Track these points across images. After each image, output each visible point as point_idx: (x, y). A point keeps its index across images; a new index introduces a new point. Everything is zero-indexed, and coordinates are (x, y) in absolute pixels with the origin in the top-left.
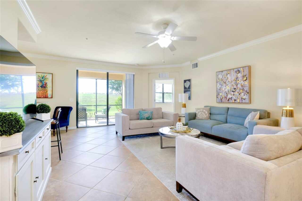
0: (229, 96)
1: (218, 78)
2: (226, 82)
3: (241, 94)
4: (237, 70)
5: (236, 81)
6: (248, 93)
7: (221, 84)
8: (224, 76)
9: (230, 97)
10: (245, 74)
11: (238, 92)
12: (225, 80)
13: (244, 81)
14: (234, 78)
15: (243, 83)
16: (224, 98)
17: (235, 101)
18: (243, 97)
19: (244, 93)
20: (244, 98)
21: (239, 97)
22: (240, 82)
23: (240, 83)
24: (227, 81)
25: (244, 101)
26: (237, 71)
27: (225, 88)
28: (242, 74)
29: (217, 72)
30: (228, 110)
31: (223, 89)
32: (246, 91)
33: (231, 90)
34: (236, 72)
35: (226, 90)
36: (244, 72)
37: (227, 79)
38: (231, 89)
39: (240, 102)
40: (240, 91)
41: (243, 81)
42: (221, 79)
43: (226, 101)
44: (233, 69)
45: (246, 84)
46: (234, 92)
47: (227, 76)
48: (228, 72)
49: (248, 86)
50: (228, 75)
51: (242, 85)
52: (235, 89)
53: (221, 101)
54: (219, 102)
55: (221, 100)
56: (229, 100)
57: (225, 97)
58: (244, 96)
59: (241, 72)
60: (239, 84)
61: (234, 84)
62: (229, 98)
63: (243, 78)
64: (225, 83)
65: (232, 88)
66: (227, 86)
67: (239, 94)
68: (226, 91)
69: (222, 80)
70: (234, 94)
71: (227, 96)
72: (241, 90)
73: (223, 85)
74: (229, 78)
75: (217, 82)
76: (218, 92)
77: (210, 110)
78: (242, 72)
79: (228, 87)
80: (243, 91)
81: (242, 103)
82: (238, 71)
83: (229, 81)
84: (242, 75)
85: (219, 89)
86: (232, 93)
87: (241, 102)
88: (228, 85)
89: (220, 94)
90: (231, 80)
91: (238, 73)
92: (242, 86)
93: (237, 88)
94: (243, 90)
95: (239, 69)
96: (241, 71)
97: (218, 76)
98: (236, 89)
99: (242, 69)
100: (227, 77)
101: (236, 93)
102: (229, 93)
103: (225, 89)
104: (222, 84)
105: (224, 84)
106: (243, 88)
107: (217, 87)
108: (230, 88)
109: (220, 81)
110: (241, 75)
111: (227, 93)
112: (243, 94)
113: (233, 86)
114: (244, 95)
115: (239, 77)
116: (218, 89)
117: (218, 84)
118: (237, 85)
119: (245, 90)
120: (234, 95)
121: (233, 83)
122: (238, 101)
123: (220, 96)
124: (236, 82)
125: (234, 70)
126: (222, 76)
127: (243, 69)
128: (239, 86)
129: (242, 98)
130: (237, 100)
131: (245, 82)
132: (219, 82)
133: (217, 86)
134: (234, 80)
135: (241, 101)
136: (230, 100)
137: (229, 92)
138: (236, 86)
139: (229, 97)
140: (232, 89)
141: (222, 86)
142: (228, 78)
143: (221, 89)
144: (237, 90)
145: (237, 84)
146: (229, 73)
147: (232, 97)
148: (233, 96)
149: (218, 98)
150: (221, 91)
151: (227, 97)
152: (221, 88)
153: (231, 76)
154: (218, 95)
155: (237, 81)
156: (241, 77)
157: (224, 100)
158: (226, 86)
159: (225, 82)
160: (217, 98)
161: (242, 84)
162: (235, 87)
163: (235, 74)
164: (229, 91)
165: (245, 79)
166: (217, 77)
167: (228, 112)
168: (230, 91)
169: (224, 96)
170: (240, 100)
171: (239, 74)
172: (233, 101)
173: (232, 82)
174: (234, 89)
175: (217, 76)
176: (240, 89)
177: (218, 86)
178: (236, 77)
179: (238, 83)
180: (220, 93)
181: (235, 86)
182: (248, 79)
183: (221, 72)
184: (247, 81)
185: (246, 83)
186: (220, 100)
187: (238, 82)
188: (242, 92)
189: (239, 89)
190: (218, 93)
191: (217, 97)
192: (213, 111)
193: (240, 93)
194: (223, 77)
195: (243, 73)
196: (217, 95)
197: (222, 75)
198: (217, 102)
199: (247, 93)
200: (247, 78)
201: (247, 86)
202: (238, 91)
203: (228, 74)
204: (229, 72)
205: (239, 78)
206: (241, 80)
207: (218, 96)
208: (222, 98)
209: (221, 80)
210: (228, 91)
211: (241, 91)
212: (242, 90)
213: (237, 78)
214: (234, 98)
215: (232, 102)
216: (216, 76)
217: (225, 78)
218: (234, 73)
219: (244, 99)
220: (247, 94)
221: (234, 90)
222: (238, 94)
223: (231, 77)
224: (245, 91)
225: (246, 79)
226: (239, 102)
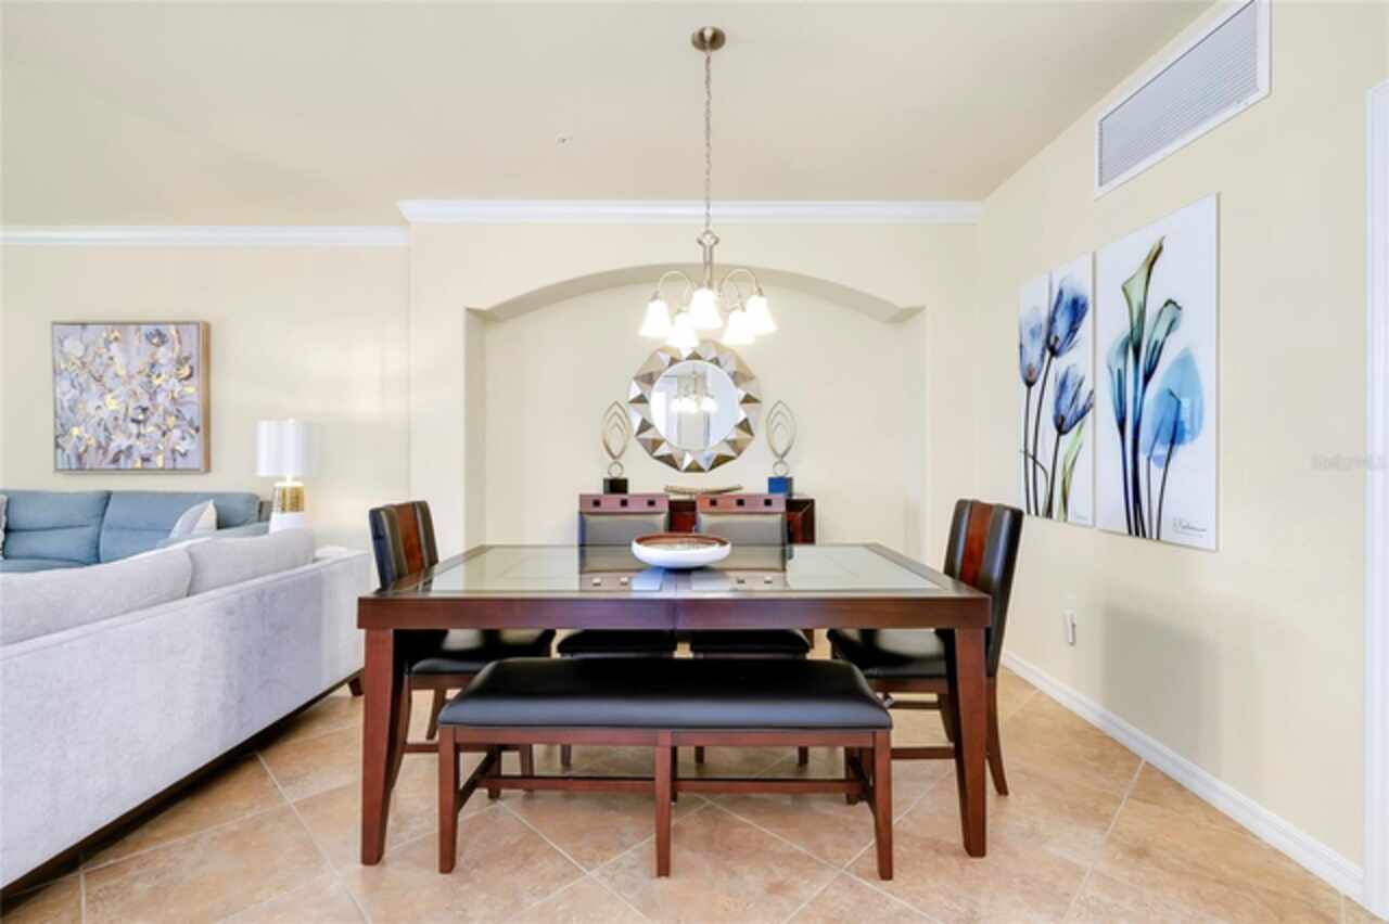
0: (119, 441)
1: (61, 352)
2: (101, 376)
3: (169, 434)
4: (151, 328)
5: (149, 376)
6: (197, 430)
7: (76, 383)
8: (91, 350)
9: (123, 447)
10: (185, 354)
11: (158, 426)
12: (96, 368)
13: (186, 383)
14: (140, 362)
15: (178, 388)
16: (92, 451)
17: (146, 465)
18: (178, 447)
19: (183, 432)
20: (182, 451)
21: (161, 447)
22: (167, 381)
23: (164, 386)
24: (110, 373)
25: (180, 463)
26: (154, 336)
27: (100, 403)
28: (173, 350)
29: (54, 323)
30: (107, 504)
31: (91, 407)
32: (191, 424)
33: (126, 415)
34: (149, 337)
35: (104, 414)
36: (180, 342)
37: (108, 366)
38: (127, 409)
39: (167, 467)
40: (164, 419)
41: (176, 381)
42: (80, 358)
43: (106, 464)
44: (138, 324)
45: (191, 395)
46: (142, 425)
47: (109, 350)
48: (113, 331)
49: (196, 400)
50: (114, 346)
51: (176, 395)
52: (144, 410)
53: (80, 466)
54: (70, 469)
55: (79, 458)
56: (116, 460)
57: (99, 446)
58: (181, 442)
59: (169, 344)
60: (164, 390)
61: (139, 390)
62: (120, 452)
63: (178, 369)
64: (99, 380)
65: (132, 405)
66: (108, 397)
67: (164, 434)
68: (102, 419)
69: (84, 364)
70: (143, 431)
71: (109, 439)
72: (170, 414)
73: (89, 389)
74: (119, 360)
75: (56, 372)
76: (63, 421)
77: (7, 512)
78: (173, 343)
79: (113, 398)
80: (180, 423)
81: (174, 470)
82: (159, 334)
83: (117, 375)
84: (175, 356)
85: (66, 404)
86: (133, 428)
87: (170, 465)
88: (111, 391)
89: (75, 431)
90: (128, 372)
91: (158, 346)
92: (173, 398)
93: (151, 409)
94: (177, 417)
95: (161, 328)
96: (168, 336)
97: (61, 342)
98: (148, 413)
99: (172, 330)
100: (111, 354)
101: (150, 429)
102: (116, 427)
103: (99, 407)
104: (84, 386)
105: (94, 387)
106: (179, 411)
107: (58, 396)
108: (123, 405)
109: (74, 367)
110: (170, 355)
111: (106, 429)
112: (176, 433)
113: (138, 400)
114: (183, 439)
115: (162, 361)
116: (62, 407)
117: (65, 384)
118: (153, 396)
119: (184, 419)
120: (139, 436)
121: (135, 384)
122: (159, 461)
123: (75, 439)
124: (150, 382)
125: (139, 330)
126: (82, 347)
127: (177, 332)
128: (161, 398)
129: (173, 451)
130: (153, 458)
131: (183, 386)
132: (65, 373)
133: (58, 390)
134: (140, 372)
135: (171, 462)
136: (122, 457)
137: (120, 422)
138: (151, 399)
139: (119, 446)
140: (130, 409)
141: (81, 392)
142: (111, 358)
143: (80, 406)
144: (153, 414)
145: (152, 391)
146: (116, 339)
147: (130, 447)
148: (138, 443)
149: (64, 450)
150: (80, 418)
151: (108, 445)
152: (76, 401)
153: (126, 351)
154: (63, 436)
155: (154, 376)
156: (171, 360)
157: (91, 460)
158: (102, 395)
159: (97, 375)
160: (59, 451)
161: (172, 392)
162: (145, 403)
163: (147, 349)
164: (116, 419)
165: (186, 371)
166: (57, 346)
167: (103, 515)
168: (121, 417)
169: (93, 442)
170: (165, 459)
171: (162, 349)
172: (139, 465)
173: (131, 377)
174: (140, 411)
175: (56, 340)
176: (166, 413)
177: (64, 394)
178: (151, 361)
179: (159, 386)
180: (73, 426)
181: (146, 397)
182: (195, 372)
183: (79, 327)
184: (194, 380)
185: (191, 389)
186: (73, 460)
187: (157, 382)
188: (176, 426)
189: (161, 409)
190: (62, 425)
191: (57, 446)
192: (23, 516)
193: (164, 428)
194: (86, 349)
195: (177, 346)
196: (57, 437)
197: (81, 340)
198: (60, 467)
199: (193, 432)
200: (191, 368)
201: (193, 403)
202: (156, 419)
203: (110, 342)
204: (116, 334)
205: (161, 365)
206: (171, 377)
207: (60, 440)
208: (82, 449)
209: (78, 363)
210: (112, 419)
211: (171, 421)
212: (173, 418)
213: (153, 366)
214: (141, 448)
215: (129, 466)
216: (53, 342)
217: (100, 356)
218: (140, 341)
219: (184, 455)
220: (192, 436)
221: (141, 417)
222: (159, 433)
223: (126, 359)
224: (185, 422)
225: (190, 376)
226: (160, 464)
